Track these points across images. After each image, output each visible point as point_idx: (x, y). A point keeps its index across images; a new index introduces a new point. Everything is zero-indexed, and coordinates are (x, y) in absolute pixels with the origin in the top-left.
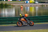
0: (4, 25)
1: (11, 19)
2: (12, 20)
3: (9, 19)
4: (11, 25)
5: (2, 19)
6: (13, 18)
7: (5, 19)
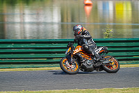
0: (19, 69)
1: (47, 46)
2: (50, 50)
3: (38, 46)
4: (46, 68)
5: (12, 46)
6: (55, 43)
7: (22, 46)
